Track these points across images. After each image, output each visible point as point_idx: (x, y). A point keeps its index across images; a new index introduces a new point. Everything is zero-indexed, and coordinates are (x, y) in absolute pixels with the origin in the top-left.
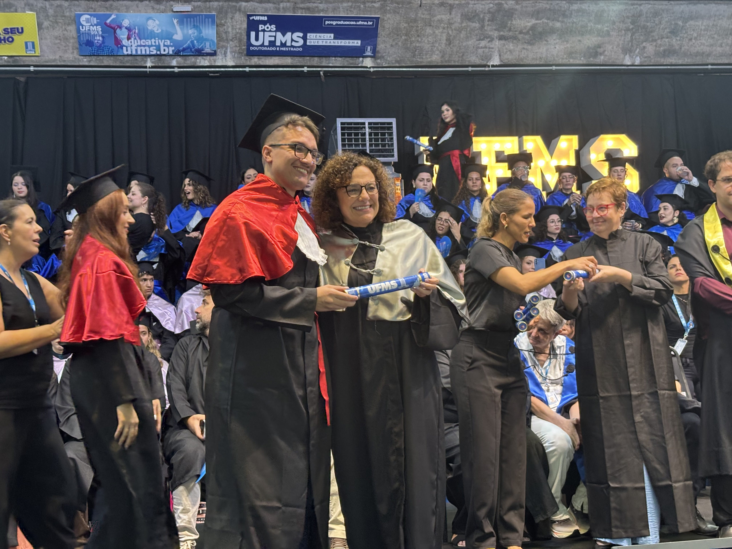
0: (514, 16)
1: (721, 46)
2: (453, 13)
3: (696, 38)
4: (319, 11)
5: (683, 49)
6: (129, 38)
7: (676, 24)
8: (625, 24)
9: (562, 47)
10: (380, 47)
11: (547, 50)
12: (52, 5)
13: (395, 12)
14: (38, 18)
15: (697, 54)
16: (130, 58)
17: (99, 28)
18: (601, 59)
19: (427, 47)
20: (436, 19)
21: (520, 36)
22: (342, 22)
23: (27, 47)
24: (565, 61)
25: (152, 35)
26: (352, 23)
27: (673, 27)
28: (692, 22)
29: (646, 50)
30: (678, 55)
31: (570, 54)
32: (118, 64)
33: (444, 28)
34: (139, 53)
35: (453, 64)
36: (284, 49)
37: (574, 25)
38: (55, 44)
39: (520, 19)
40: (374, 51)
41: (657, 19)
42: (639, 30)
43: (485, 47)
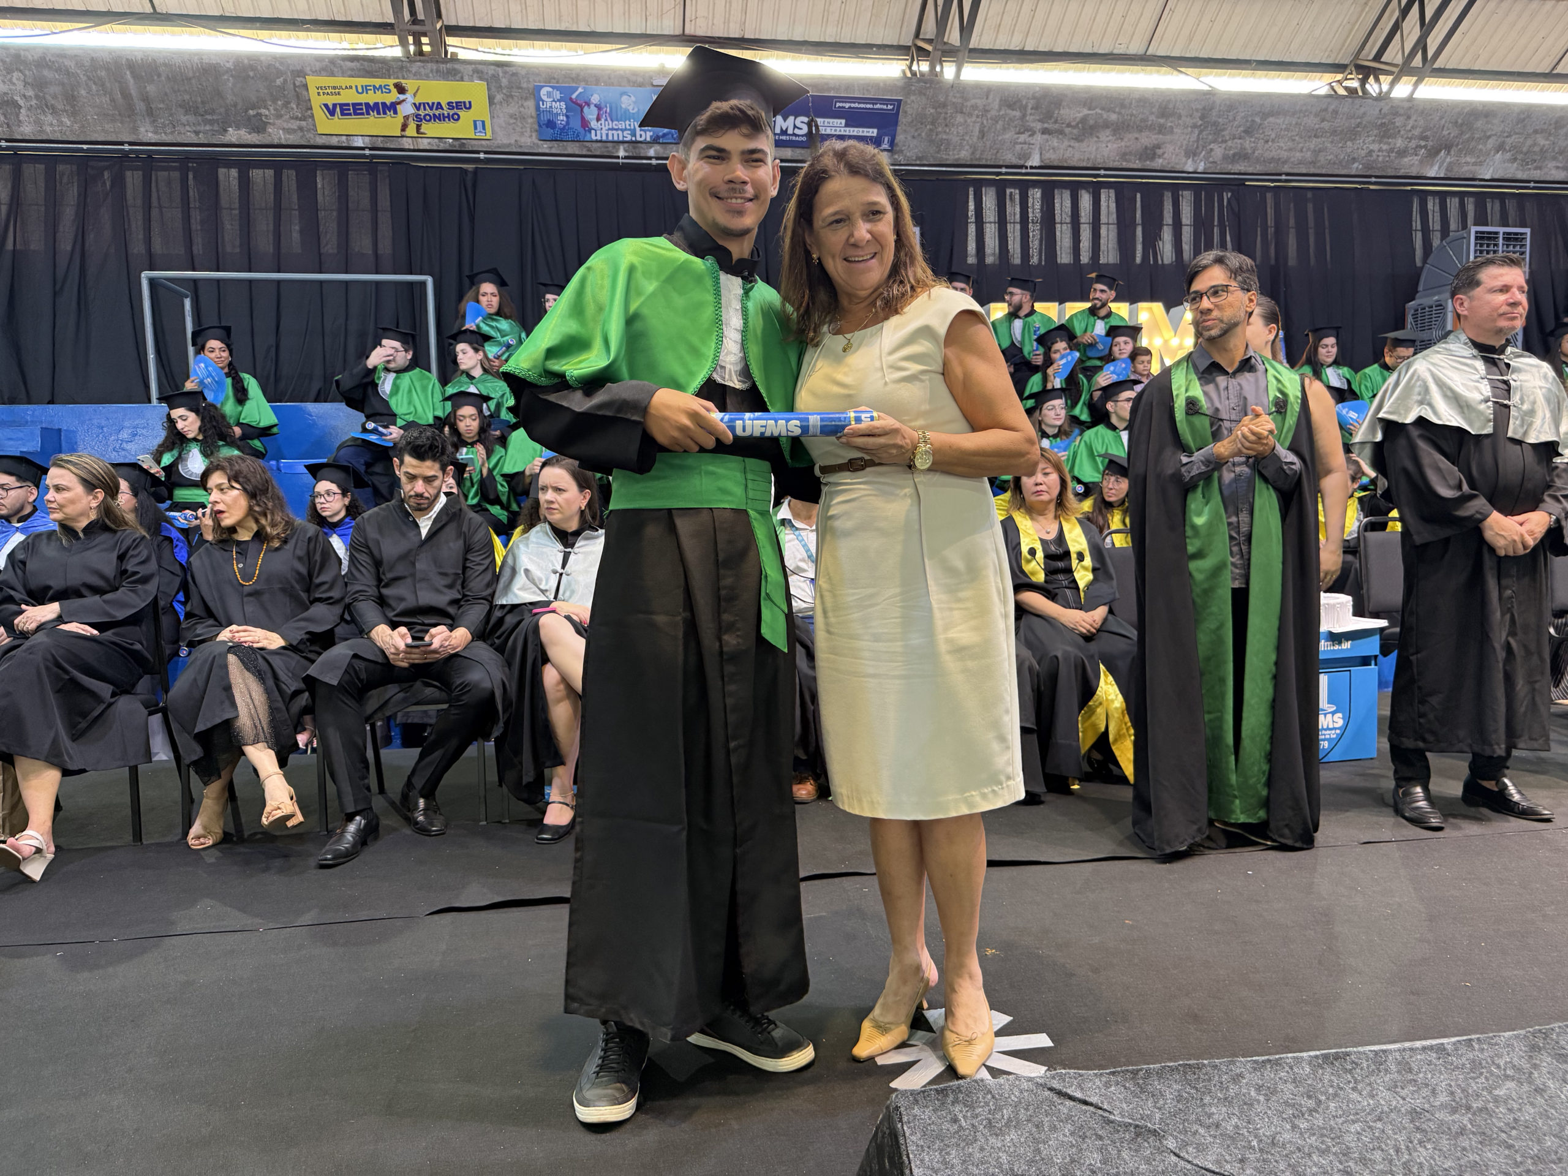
0: (1064, 103)
1: (1301, 151)
2: (991, 97)
3: (1273, 141)
4: (829, 89)
5: (1257, 153)
6: (598, 119)
7: (1253, 121)
8: (1192, 119)
9: (1115, 146)
10: (900, 138)
11: (1097, 149)
12: (505, 73)
13: (921, 93)
14: (489, 89)
15: (1270, 160)
16: (599, 144)
17: (563, 104)
18: (1158, 163)
19: (955, 139)
20: (969, 104)
21: (1067, 130)
22: (856, 105)
23: (476, 128)
24: (1116, 164)
25: (626, 116)
26: (869, 106)
27: (1247, 125)
28: (1271, 119)
29: (1213, 153)
30: (1249, 161)
31: (1124, 156)
32: (584, 152)
33: (978, 116)
34: (610, 138)
35: (983, 162)
36: (784, 138)
37: (1132, 118)
38: (510, 124)
39: (1070, 108)
40: (892, 143)
41: (1231, 114)
42: (1206, 127)
43: (1025, 143)
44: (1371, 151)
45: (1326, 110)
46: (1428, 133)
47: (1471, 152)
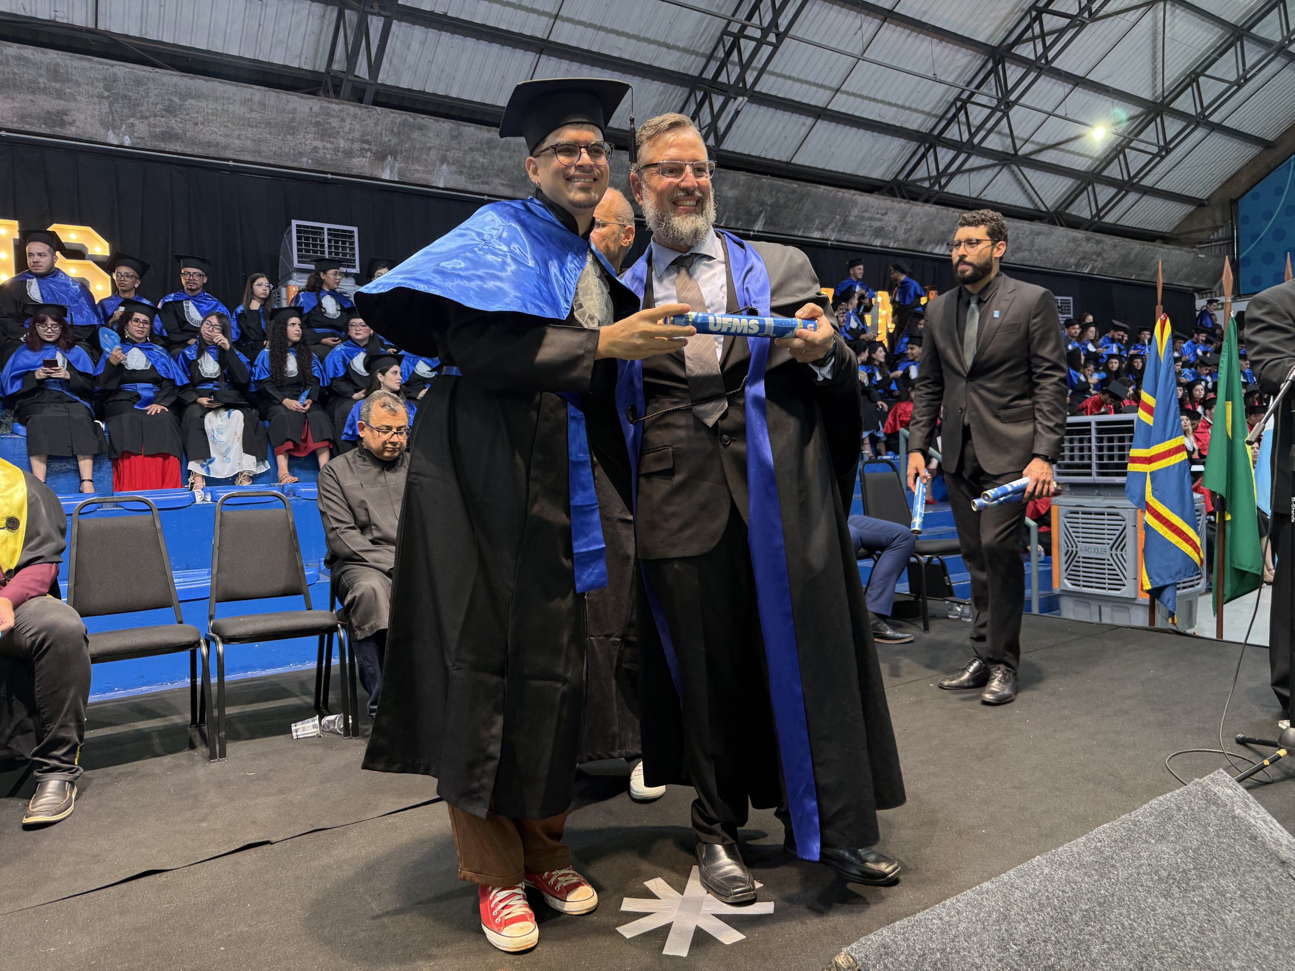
1: (239, 137)
3: (202, 123)
5: (188, 134)
7: (171, 100)
8: (96, 88)
15: (209, 144)
18: (71, 131)
24: (16, 126)
27: (167, 103)
28: (190, 101)
29: (136, 128)
30: (183, 142)
31: (23, 117)
37: (17, 77)
41: (141, 89)
42: (117, 99)
44: (315, 148)
45: (251, 100)
46: (368, 137)
47: (417, 160)
